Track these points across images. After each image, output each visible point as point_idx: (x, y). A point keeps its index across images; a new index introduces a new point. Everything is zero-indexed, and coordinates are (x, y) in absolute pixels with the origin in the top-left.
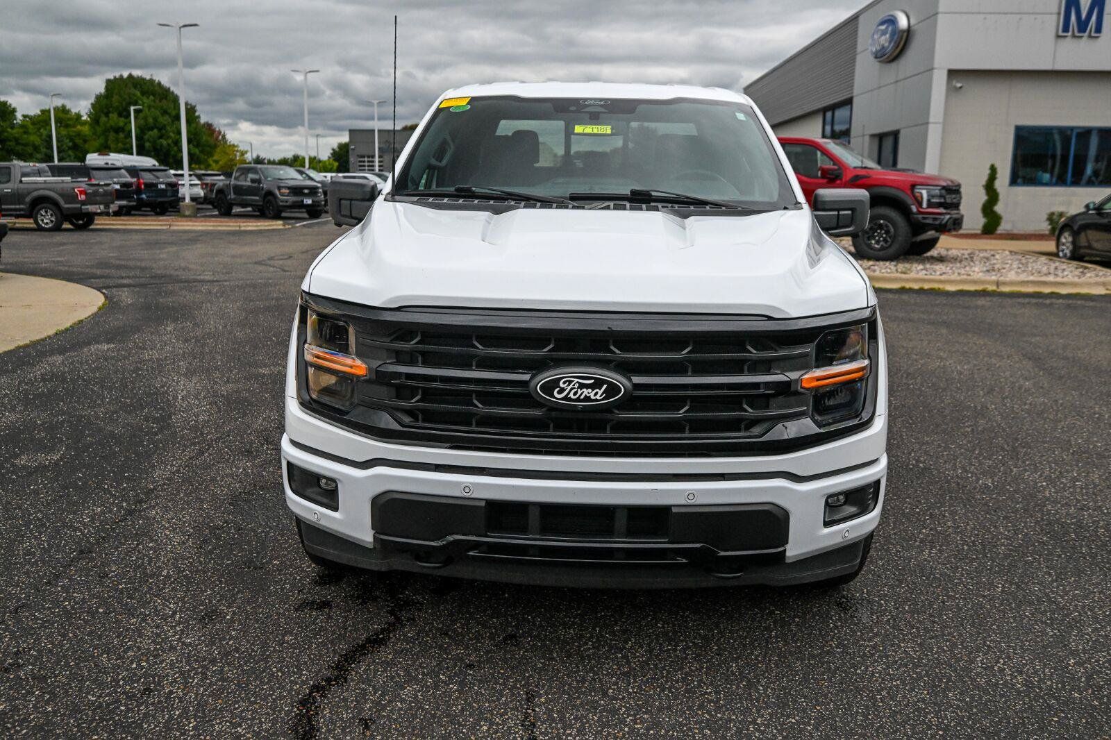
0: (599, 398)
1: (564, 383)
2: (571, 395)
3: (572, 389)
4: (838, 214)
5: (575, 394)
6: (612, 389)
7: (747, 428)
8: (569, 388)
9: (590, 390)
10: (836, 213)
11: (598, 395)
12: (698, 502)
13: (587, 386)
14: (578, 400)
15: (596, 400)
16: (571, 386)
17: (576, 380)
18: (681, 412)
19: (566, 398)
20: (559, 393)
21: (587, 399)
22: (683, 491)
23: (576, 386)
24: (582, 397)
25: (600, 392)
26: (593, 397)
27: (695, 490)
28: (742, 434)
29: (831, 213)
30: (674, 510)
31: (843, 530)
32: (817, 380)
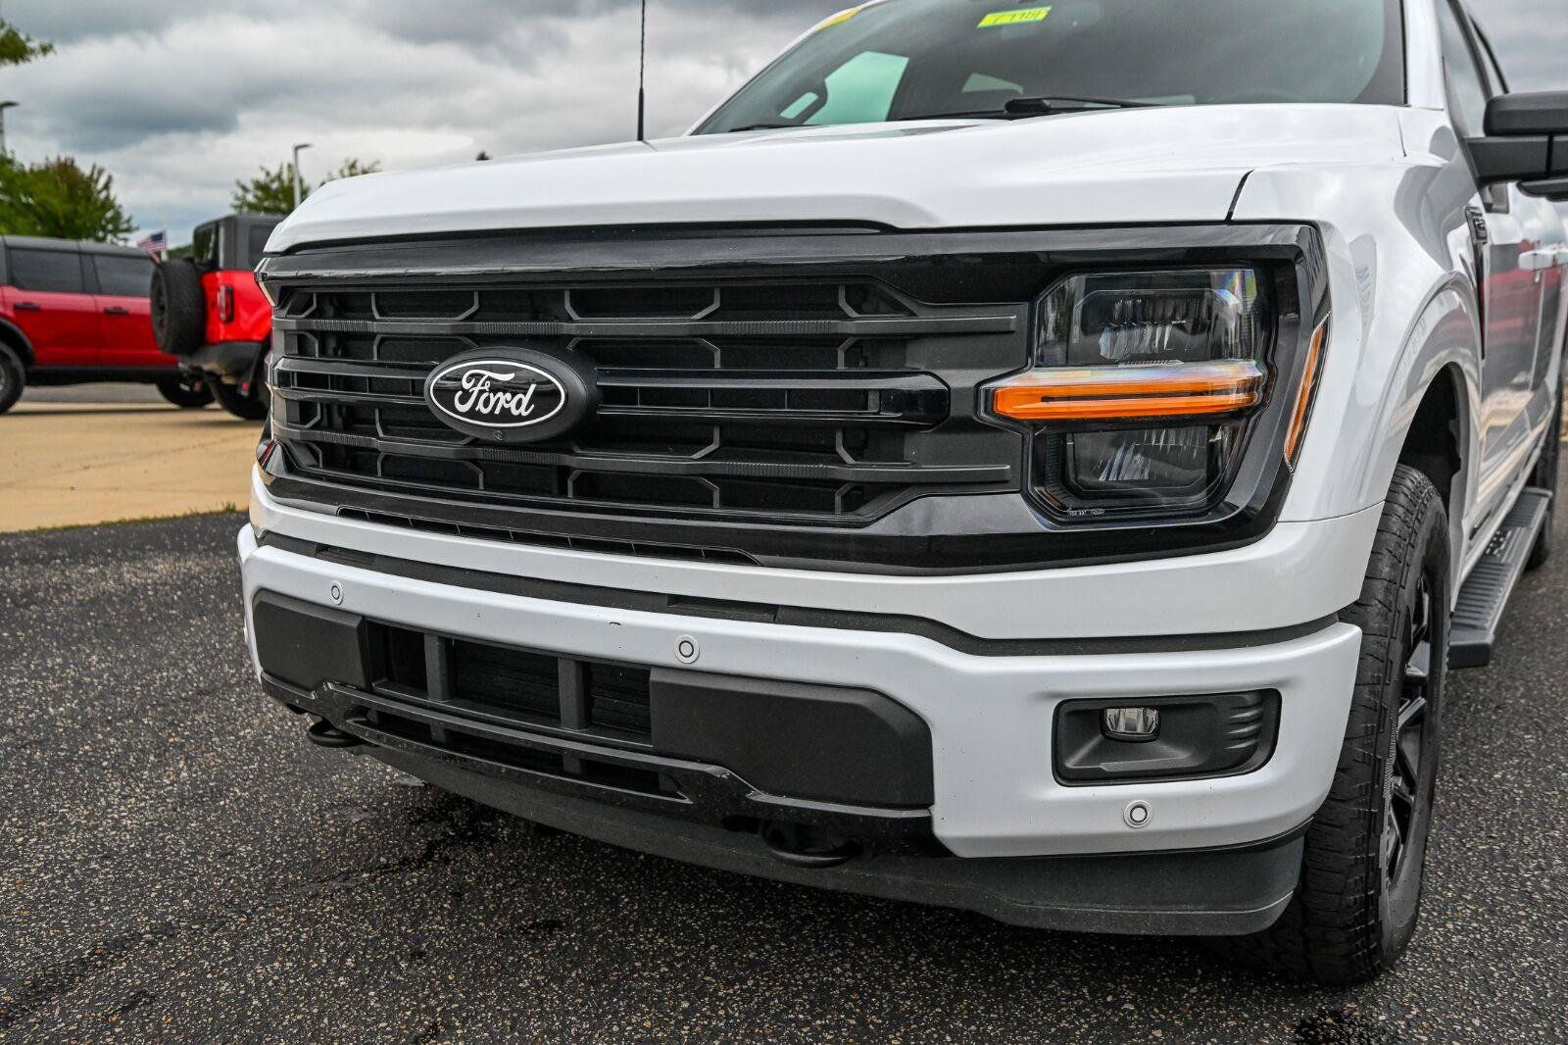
0: (525, 414)
1: (469, 381)
2: (480, 406)
3: (481, 392)
4: (1550, 143)
5: (486, 403)
6: (545, 397)
7: (850, 505)
8: (476, 390)
9: (508, 396)
10: (1544, 139)
11: (520, 405)
12: (702, 664)
13: (504, 388)
14: (491, 417)
15: (520, 418)
16: (479, 387)
17: (488, 374)
18: (695, 456)
19: (473, 413)
20: (463, 401)
21: (506, 416)
22: (671, 633)
23: (486, 388)
24: (497, 412)
25: (526, 400)
26: (515, 412)
27: (694, 634)
28: (837, 517)
29: (1534, 139)
30: (655, 676)
31: (1125, 800)
32: (1045, 399)
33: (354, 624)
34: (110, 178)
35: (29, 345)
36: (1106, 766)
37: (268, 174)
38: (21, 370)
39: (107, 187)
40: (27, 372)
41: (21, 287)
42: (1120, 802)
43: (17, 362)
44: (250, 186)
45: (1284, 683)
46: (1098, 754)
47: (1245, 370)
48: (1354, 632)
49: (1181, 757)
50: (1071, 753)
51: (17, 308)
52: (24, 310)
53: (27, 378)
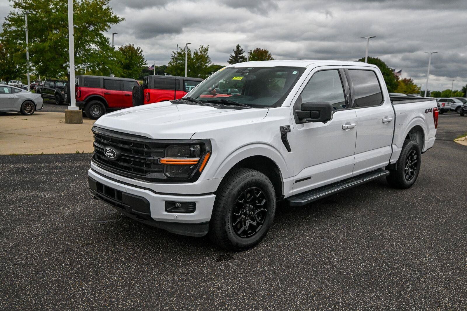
1: (107, 151)
3: (109, 153)
4: (311, 112)
6: (114, 154)
12: (127, 192)
17: (109, 150)
18: (130, 164)
21: (111, 156)
22: (124, 188)
25: (112, 154)
27: (126, 188)
30: (123, 193)
31: (174, 215)
32: (167, 161)
33: (96, 182)
34: (142, 50)
35: (107, 103)
36: (173, 210)
37: (181, 49)
38: (105, 109)
39: (141, 52)
40: (106, 109)
41: (106, 89)
42: (173, 215)
43: (104, 107)
44: (176, 53)
45: (196, 202)
46: (173, 209)
47: (197, 159)
48: (214, 196)
49: (183, 210)
50: (168, 208)
51: (105, 94)
52: (106, 94)
53: (106, 111)
